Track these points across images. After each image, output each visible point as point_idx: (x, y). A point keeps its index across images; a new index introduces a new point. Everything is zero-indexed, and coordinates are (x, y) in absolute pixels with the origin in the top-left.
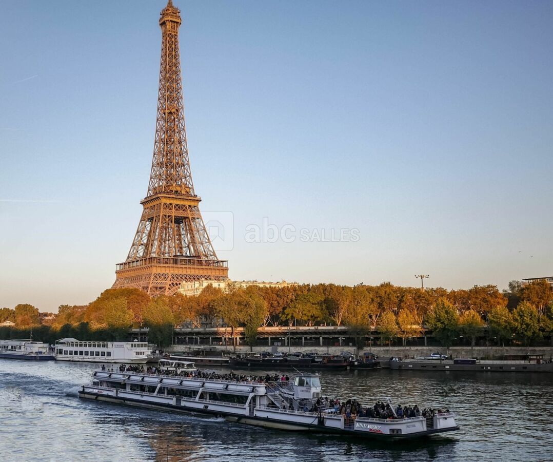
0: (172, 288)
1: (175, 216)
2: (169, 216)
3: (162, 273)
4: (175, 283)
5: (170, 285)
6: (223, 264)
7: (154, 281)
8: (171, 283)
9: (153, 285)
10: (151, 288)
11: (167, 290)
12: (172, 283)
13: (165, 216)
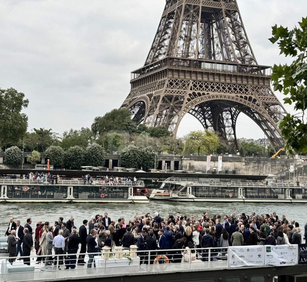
0: (193, 98)
1: (202, 7)
2: (195, 7)
3: (180, 80)
4: (196, 92)
5: (190, 95)
6: (264, 72)
7: (168, 89)
8: (191, 92)
9: (167, 94)
10: (163, 98)
11: (186, 101)
12: (194, 93)
13: (189, 6)
